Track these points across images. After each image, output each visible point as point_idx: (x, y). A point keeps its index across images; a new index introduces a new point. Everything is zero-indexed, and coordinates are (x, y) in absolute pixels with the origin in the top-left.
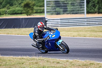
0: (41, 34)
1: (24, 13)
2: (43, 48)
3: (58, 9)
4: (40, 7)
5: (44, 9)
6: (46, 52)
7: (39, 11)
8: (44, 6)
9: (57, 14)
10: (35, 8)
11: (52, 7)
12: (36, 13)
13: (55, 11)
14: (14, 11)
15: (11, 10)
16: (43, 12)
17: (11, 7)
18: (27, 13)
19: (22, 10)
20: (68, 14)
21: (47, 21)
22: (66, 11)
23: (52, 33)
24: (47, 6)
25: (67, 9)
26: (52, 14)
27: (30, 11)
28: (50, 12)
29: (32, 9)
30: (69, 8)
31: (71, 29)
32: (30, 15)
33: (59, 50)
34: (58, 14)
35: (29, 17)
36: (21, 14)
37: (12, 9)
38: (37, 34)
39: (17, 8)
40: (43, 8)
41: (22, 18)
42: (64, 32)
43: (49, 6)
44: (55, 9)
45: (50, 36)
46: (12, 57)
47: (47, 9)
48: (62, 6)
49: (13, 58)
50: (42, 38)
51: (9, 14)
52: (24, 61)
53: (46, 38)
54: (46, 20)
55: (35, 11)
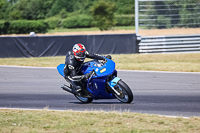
0: (80, 67)
1: (94, 26)
2: (83, 93)
3: (160, 18)
4: (127, 13)
5: (134, 18)
6: (90, 101)
7: (124, 22)
8: (134, 13)
9: (160, 28)
10: (116, 15)
11: (150, 13)
12: (118, 25)
13: (156, 22)
14: (75, 21)
15: (68, 19)
16: (131, 23)
17: (69, 14)
18: (101, 26)
19: (91, 20)
20: (181, 27)
21: (139, 41)
22: (177, 22)
23: (99, 65)
24: (140, 12)
25: (178, 17)
26: (150, 28)
27: (107, 22)
28: (146, 23)
29: (111, 19)
30: (184, 15)
31: (186, 56)
32: (106, 30)
33: (114, 96)
34: (162, 26)
35: (105, 33)
36: (89, 27)
37: (71, 17)
38: (71, 67)
39: (81, 16)
40: (132, 16)
41: (92, 36)
42: (174, 63)
43: (143, 12)
44: (156, 17)
45: (97, 70)
46: (71, 111)
47: (140, 18)
48: (169, 13)
49: (73, 114)
50: (80, 74)
51: (65, 27)
52: (94, 119)
53: (88, 75)
54: (138, 39)
55: (115, 22)
